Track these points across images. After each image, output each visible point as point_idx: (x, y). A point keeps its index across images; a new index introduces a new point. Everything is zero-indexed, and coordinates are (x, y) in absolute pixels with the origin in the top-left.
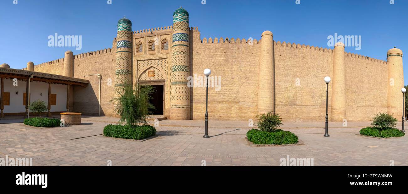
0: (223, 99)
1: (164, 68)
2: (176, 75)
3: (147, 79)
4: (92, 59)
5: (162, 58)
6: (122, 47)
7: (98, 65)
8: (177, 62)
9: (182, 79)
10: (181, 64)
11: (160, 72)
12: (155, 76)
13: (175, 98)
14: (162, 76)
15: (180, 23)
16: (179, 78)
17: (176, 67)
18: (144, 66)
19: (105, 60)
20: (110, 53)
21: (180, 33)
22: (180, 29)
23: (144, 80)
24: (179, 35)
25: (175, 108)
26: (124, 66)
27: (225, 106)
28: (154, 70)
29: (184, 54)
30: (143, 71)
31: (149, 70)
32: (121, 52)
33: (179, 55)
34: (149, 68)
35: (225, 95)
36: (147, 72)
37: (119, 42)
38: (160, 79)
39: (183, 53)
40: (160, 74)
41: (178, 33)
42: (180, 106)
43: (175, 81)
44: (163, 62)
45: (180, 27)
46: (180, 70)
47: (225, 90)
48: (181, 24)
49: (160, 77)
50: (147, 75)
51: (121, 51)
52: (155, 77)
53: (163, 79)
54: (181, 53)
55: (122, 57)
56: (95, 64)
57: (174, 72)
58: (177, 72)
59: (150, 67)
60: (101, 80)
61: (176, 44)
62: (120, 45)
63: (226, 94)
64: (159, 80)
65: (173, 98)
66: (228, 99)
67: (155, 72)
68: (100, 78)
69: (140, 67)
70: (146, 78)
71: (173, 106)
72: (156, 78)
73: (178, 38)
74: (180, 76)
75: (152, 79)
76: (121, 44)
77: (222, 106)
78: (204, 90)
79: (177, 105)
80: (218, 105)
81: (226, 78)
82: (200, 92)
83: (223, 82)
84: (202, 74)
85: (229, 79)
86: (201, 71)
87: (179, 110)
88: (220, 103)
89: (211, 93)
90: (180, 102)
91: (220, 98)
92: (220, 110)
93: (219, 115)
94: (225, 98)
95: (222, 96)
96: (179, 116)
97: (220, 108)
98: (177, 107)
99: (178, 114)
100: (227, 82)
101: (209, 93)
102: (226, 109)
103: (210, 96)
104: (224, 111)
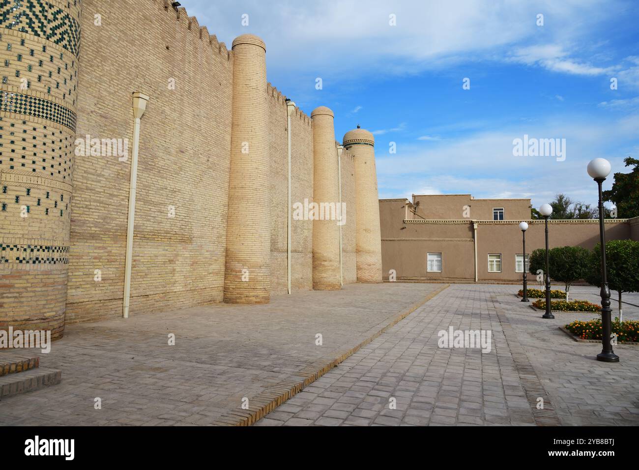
0: (156, 226)
2: (44, 58)
9: (72, 97)
13: (25, 201)
16: (63, 88)
17: (50, 16)
25: (26, 266)
27: (161, 252)
46: (69, 43)
47: (162, 189)
57: (31, 36)
58: (54, 49)
66: (167, 226)
74: (67, 75)
77: (154, 254)
78: (101, 179)
79: (44, 248)
80: (141, 249)
81: (168, 146)
82: (86, 182)
83: (159, 158)
84: (98, 101)
85: (173, 151)
86: (96, 83)
87: (50, 276)
88: (148, 239)
89: (125, 194)
90: (57, 231)
91: (149, 220)
92: (146, 269)
93: (141, 290)
94: (162, 223)
95: (155, 212)
96: (47, 315)
97: (149, 263)
98: (40, 259)
99: (47, 300)
100: (170, 162)
101: (119, 194)
102: (163, 265)
103: (120, 205)
104: (158, 273)
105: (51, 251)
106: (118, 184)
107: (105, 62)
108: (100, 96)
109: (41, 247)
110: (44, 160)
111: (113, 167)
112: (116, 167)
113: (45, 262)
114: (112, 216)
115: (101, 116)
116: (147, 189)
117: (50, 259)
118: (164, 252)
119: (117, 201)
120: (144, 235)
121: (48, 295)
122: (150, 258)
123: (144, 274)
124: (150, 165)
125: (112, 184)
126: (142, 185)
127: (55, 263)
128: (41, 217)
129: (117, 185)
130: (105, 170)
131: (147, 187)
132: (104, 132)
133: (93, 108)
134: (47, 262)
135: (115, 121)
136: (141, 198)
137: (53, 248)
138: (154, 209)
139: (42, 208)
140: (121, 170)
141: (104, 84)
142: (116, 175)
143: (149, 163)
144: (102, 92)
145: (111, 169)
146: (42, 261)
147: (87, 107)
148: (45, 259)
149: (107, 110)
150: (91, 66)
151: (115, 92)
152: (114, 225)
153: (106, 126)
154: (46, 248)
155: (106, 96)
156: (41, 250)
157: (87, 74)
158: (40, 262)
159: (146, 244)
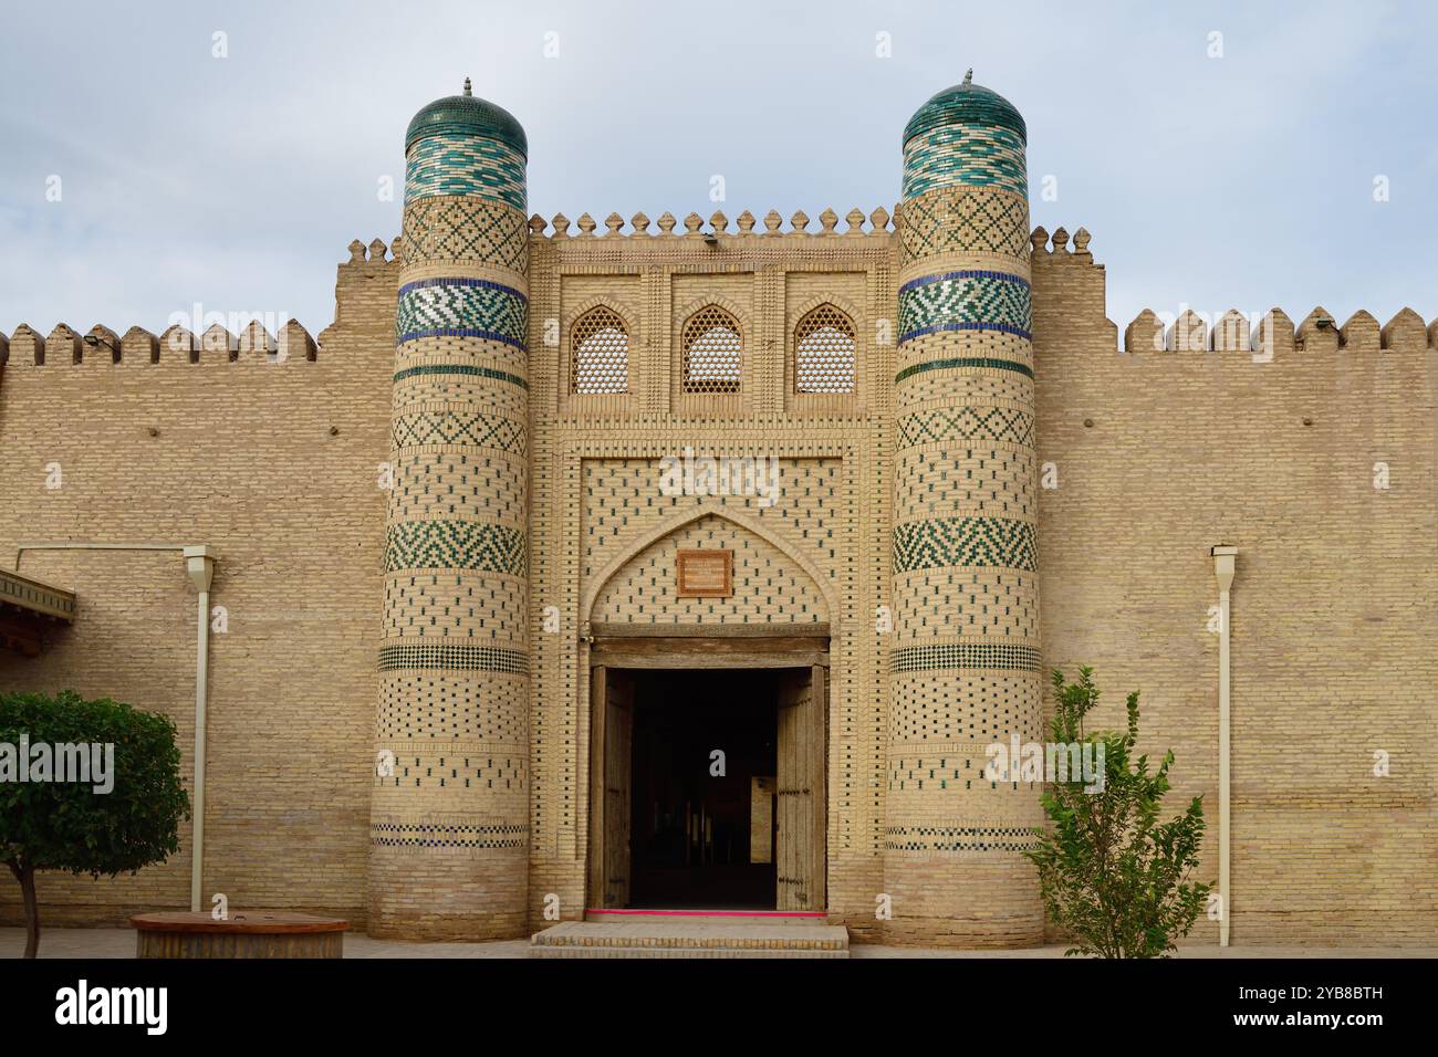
0: (1302, 781)
1: (817, 534)
2: (952, 591)
3: (665, 619)
4: (112, 399)
5: (806, 453)
6: (462, 332)
7: (182, 463)
8: (960, 495)
9: (1002, 626)
10: (994, 510)
11: (778, 563)
12: (741, 591)
13: (940, 775)
14: (800, 600)
15: (981, 200)
16: (981, 620)
17: (954, 534)
18: (644, 509)
19: (254, 427)
20: (314, 368)
21: (980, 275)
22: (981, 243)
23: (642, 619)
24: (970, 287)
25: (944, 854)
26: (483, 493)
27: (1320, 830)
28: (731, 544)
29: (1010, 434)
30: (631, 552)
31: (687, 544)
32: (455, 378)
33: (975, 442)
34: (684, 529)
35: (1319, 744)
36: (666, 558)
37: (438, 290)
38: (780, 619)
39: (1003, 425)
40: (784, 582)
41: (965, 274)
42: (987, 840)
43: (941, 641)
44: (812, 484)
45: (981, 227)
46: (987, 555)
47: (1315, 707)
48: (989, 208)
49: (785, 601)
50: (668, 582)
51: (454, 369)
52: (737, 600)
53: (804, 619)
54: (991, 424)
55: (465, 421)
56: (150, 444)
57: (934, 570)
58: (963, 574)
59: (692, 516)
60: (211, 594)
61: (949, 356)
62: (447, 311)
63: (1325, 737)
64: (777, 629)
65: (903, 775)
66: (1338, 778)
67: (739, 561)
68: (204, 584)
69: (606, 514)
70: (657, 610)
71: (930, 840)
72: (750, 610)
73: (960, 308)
74: (988, 599)
75: (708, 620)
76: (459, 305)
77: (1299, 834)
78: (1149, 714)
79: (966, 830)
80: (1261, 826)
81: (1325, 619)
82: (1116, 724)
83: (1299, 649)
84: (1129, 590)
85: (1344, 626)
86: (1124, 562)
87: (979, 867)
88: (1279, 806)
89: (1206, 730)
90: (987, 808)
91: (1279, 772)
92: (1278, 862)
93: (1269, 902)
94: (1318, 773)
95: (1296, 754)
96: (979, 915)
97: (1283, 851)
98: (962, 845)
99: (977, 896)
100: (1335, 649)
101: (1192, 733)
102: (1332, 856)
103: (1198, 753)
104: (1315, 871)
105: (978, 834)
106: (1189, 716)
107: (1140, 521)
108: (1133, 581)
109: (962, 830)
110: (959, 721)
111: (1175, 689)
112: (1181, 689)
113: (969, 848)
114: (1181, 773)
115: (1140, 612)
116: (1268, 713)
117: (978, 845)
118: (1331, 831)
119: (1190, 745)
120: (1268, 800)
121: (978, 890)
122: (1288, 842)
123: (1273, 872)
124: (1271, 667)
125: (1176, 718)
126: (1253, 709)
127: (985, 849)
128: (959, 792)
129: (1186, 719)
130: (1156, 699)
131: (1267, 711)
132: (1149, 637)
133: (1121, 604)
134: (973, 848)
135: (1172, 611)
136: (1252, 732)
137: (982, 831)
138: (1290, 748)
139: (962, 782)
140: (1196, 691)
141: (1140, 558)
142: (1182, 702)
143: (1270, 664)
144: (1140, 572)
145: (1170, 694)
146: (966, 848)
147: (1108, 606)
148: (970, 845)
149: (1150, 599)
150: (1111, 538)
151: (1168, 562)
152: (1187, 787)
153: (1151, 625)
154: (970, 830)
155: (1147, 575)
156: (963, 834)
157: (1103, 555)
158: (962, 848)
159: (1273, 816)
